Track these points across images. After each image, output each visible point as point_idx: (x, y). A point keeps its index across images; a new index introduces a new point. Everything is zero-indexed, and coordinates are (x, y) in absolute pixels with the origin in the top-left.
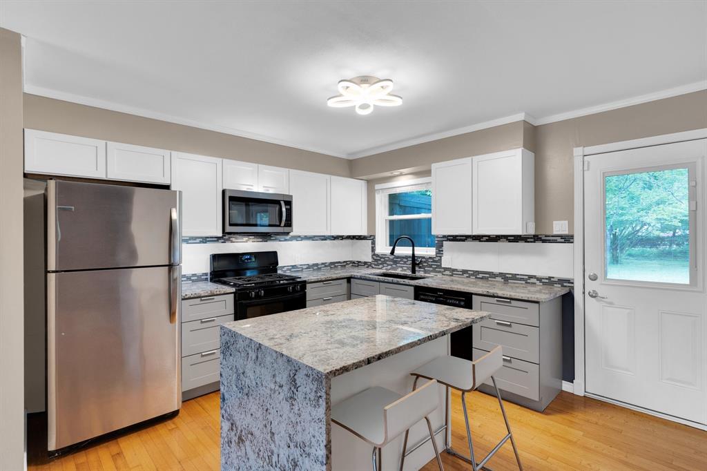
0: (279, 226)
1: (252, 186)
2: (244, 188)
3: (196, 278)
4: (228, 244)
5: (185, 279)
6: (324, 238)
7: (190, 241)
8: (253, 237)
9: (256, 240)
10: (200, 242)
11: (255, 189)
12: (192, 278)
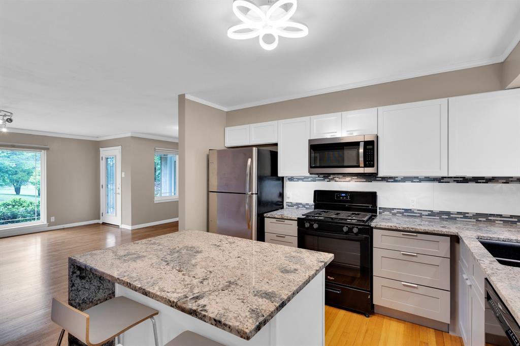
0: (359, 167)
1: (336, 132)
2: (328, 136)
3: (308, 206)
4: (332, 183)
5: (302, 206)
6: (440, 180)
7: (305, 180)
8: (356, 177)
9: (359, 180)
10: (311, 181)
11: (338, 135)
12: (306, 206)
